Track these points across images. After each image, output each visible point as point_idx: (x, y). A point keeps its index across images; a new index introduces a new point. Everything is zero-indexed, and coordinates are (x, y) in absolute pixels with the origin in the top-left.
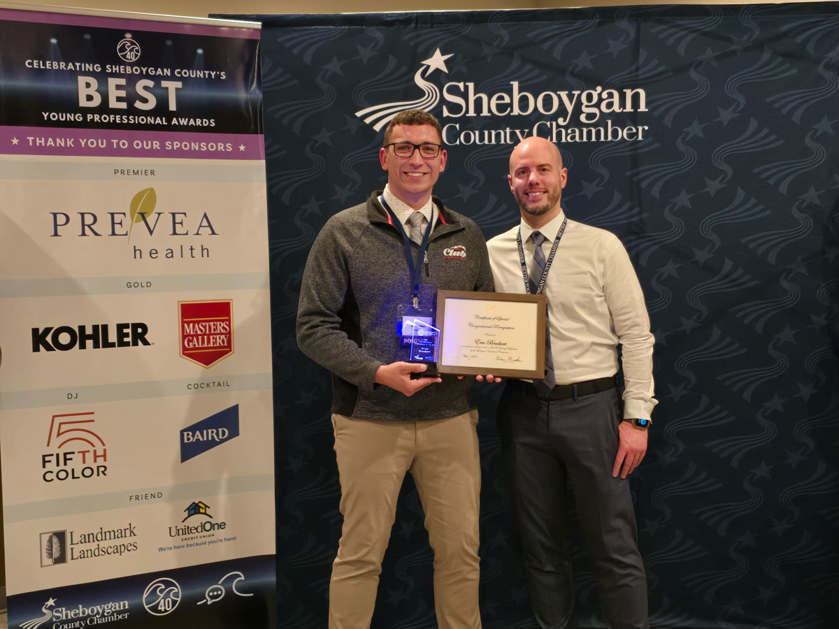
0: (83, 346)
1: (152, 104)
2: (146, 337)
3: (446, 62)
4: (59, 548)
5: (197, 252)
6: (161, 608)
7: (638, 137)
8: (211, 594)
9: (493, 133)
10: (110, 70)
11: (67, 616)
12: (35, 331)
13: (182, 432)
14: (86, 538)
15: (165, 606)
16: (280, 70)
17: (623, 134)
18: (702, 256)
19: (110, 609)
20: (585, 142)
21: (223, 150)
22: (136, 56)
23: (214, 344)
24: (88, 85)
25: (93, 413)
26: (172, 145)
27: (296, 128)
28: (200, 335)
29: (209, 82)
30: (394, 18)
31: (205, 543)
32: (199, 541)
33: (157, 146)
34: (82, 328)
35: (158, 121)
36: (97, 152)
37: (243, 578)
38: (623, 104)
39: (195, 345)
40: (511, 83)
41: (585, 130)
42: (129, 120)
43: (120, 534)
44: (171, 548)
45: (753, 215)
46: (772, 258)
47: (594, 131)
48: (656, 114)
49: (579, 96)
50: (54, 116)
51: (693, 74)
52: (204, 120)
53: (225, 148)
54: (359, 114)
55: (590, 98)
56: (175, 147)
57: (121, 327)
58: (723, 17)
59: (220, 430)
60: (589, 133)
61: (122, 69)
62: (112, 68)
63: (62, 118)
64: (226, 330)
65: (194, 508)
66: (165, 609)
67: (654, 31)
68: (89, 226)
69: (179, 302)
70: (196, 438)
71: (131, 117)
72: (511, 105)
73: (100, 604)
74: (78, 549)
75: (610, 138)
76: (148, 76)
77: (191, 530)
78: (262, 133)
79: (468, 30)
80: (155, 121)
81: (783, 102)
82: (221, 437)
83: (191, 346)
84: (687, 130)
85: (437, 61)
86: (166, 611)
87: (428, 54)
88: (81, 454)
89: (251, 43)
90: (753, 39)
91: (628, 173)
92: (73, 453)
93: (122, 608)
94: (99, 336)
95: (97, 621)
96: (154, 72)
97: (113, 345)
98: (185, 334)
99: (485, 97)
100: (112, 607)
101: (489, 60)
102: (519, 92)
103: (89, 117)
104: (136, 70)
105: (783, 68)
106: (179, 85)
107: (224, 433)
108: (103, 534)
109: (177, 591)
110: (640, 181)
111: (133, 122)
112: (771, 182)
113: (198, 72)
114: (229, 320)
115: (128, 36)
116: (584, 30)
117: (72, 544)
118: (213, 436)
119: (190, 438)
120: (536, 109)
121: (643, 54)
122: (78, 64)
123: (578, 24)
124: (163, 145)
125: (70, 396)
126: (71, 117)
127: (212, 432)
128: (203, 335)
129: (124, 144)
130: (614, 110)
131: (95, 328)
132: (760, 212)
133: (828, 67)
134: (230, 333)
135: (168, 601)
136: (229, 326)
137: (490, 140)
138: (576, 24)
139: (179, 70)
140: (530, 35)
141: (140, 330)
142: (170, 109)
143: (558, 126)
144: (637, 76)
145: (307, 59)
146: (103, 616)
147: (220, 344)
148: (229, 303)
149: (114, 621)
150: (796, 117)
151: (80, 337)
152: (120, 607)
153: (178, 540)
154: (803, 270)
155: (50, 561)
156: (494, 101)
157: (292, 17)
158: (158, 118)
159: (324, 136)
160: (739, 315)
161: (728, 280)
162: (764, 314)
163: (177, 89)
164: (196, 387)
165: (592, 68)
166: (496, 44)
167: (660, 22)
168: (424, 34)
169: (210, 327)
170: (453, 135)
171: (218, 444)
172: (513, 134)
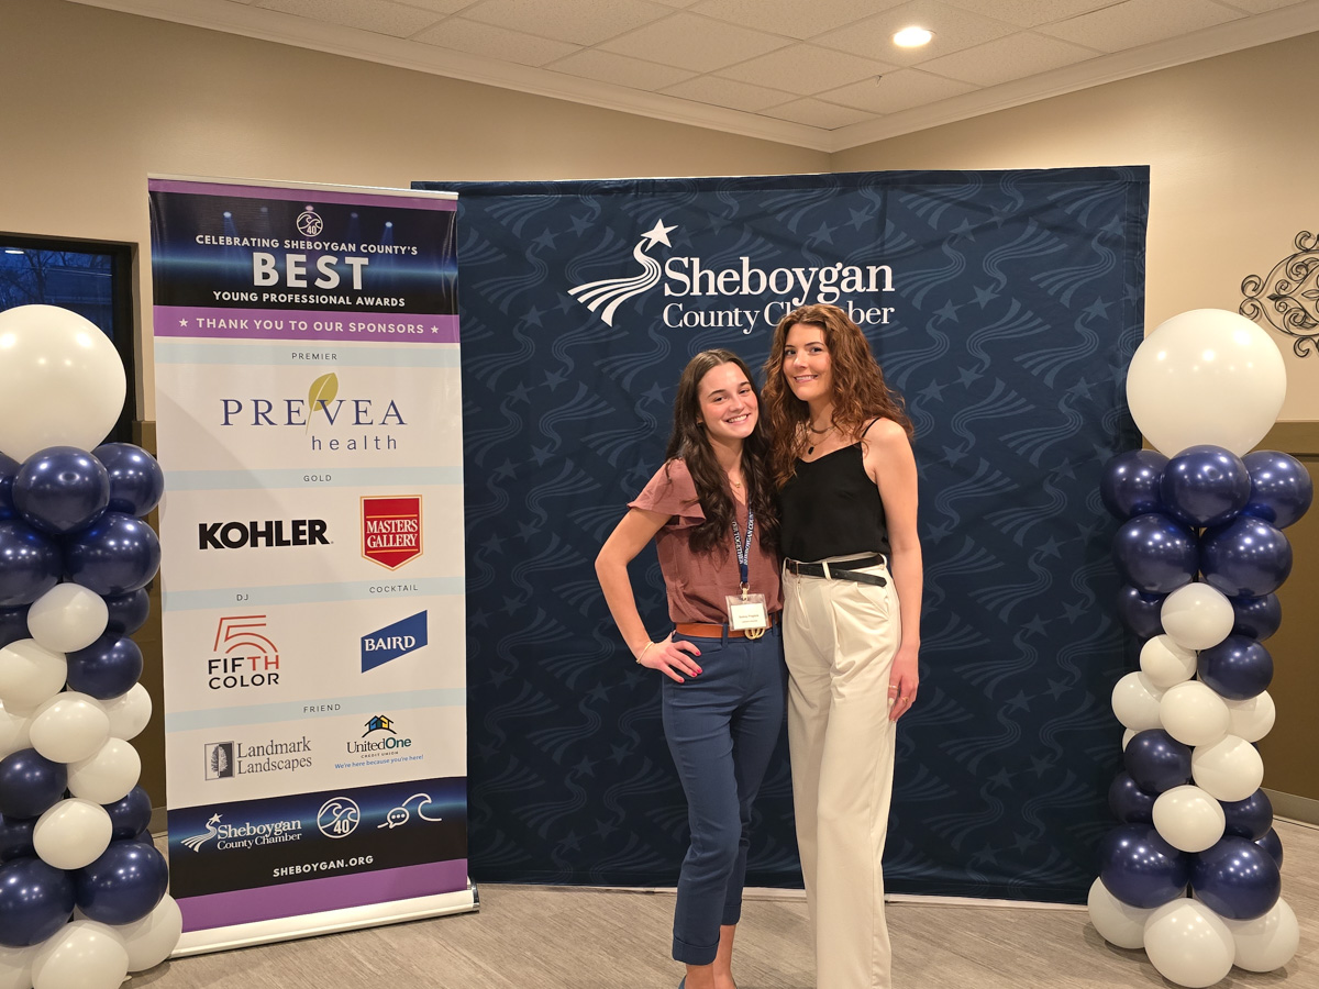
0: (254, 544)
1: (334, 282)
2: (325, 535)
3: (669, 235)
4: (226, 759)
5: (383, 443)
6: (337, 829)
7: (882, 320)
8: (393, 817)
9: (720, 314)
10: (289, 246)
11: (233, 834)
12: (203, 527)
13: (363, 639)
14: (255, 752)
15: (341, 828)
17: (866, 316)
18: (953, 455)
19: (281, 828)
21: (414, 332)
22: (318, 230)
23: (400, 543)
24: (264, 262)
25: (265, 616)
26: (357, 327)
27: (504, 307)
28: (385, 534)
29: (399, 258)
30: (612, 186)
31: (388, 761)
32: (381, 758)
34: (254, 525)
35: (342, 300)
36: (273, 334)
37: (429, 801)
38: (866, 283)
39: (378, 545)
40: (741, 258)
42: (309, 299)
43: (294, 748)
44: (349, 765)
45: (1013, 410)
46: (1034, 459)
48: (904, 294)
49: (817, 273)
50: (227, 296)
51: (946, 248)
52: (393, 300)
53: (416, 329)
54: (572, 292)
55: (828, 275)
56: (360, 329)
57: (296, 524)
58: (981, 184)
59: (406, 638)
61: (301, 245)
62: (290, 243)
63: (236, 297)
64: (414, 528)
65: (376, 722)
67: (902, 200)
68: (263, 414)
69: (361, 498)
70: (378, 646)
71: (311, 297)
72: (740, 283)
74: (246, 762)
76: (330, 252)
77: (372, 746)
78: (457, 314)
79: (693, 199)
80: (338, 300)
81: (1051, 280)
82: (406, 646)
83: (374, 546)
84: (939, 312)
85: (659, 234)
86: (342, 833)
87: (649, 226)
88: (251, 660)
89: (445, 215)
90: (1017, 208)
92: (243, 659)
93: (294, 828)
94: (273, 534)
95: (266, 840)
96: (337, 247)
97: (287, 543)
98: (368, 533)
99: (710, 274)
100: (282, 826)
101: (717, 233)
102: (750, 269)
103: (265, 297)
104: (318, 246)
105: (1050, 243)
106: (365, 261)
107: (410, 641)
108: (274, 748)
109: (356, 813)
111: (313, 301)
112: (1035, 372)
113: (387, 247)
114: (418, 518)
115: (310, 208)
116: (824, 199)
117: (240, 756)
118: (397, 645)
119: (372, 646)
120: (768, 287)
121: (890, 226)
122: (254, 240)
123: (817, 192)
124: (346, 327)
125: (240, 598)
126: (244, 297)
127: (397, 640)
128: (388, 534)
129: (303, 326)
130: (855, 290)
131: (269, 524)
132: (1021, 407)
133: (1102, 241)
134: (418, 532)
135: (345, 823)
136: (418, 524)
137: (716, 322)
138: (814, 193)
139: (365, 245)
140: (762, 205)
141: (318, 528)
142: (355, 288)
143: (793, 307)
144: (883, 251)
145: (517, 230)
146: (272, 835)
147: (407, 544)
148: (418, 499)
149: (285, 842)
150: (1065, 299)
151: (251, 535)
152: (291, 827)
153: (357, 757)
154: (1071, 474)
155: (216, 774)
156: (721, 279)
157: (501, 184)
158: (341, 298)
159: (535, 317)
160: (995, 524)
161: (982, 483)
162: (1023, 523)
163: (362, 266)
164: (379, 590)
165: (831, 242)
166: (724, 214)
167: (909, 190)
168: (645, 203)
169: (396, 525)
170: (676, 316)
171: (404, 653)
172: (742, 316)
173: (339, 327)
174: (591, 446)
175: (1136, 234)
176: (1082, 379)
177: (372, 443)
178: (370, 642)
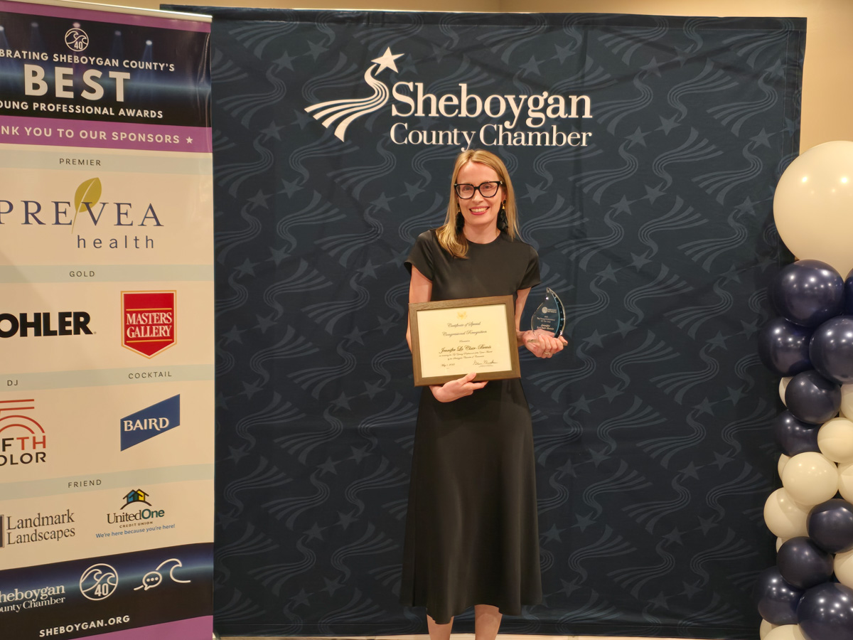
0: (24, 334)
1: (99, 94)
2: (88, 326)
3: (397, 62)
5: (142, 243)
6: (98, 593)
7: (581, 143)
8: (148, 580)
9: (441, 133)
10: (57, 60)
13: (122, 421)
14: (23, 524)
15: (101, 591)
16: (230, 63)
17: (568, 139)
18: (639, 261)
19: (47, 593)
20: (530, 146)
21: (170, 142)
22: (84, 45)
23: (156, 334)
24: (35, 74)
25: (33, 400)
26: (119, 136)
27: (245, 122)
28: (142, 325)
29: (158, 74)
30: (345, 16)
31: (143, 530)
32: (138, 528)
33: (104, 136)
34: (24, 316)
35: (105, 111)
36: (42, 141)
37: (180, 565)
38: (568, 110)
39: (137, 335)
40: (460, 85)
41: (531, 134)
42: (75, 109)
43: (59, 520)
44: (109, 535)
45: (690, 222)
46: (707, 266)
47: (539, 135)
48: (600, 121)
49: (526, 101)
51: (637, 83)
52: (152, 112)
53: (172, 140)
54: (308, 110)
55: (536, 102)
56: (122, 138)
57: (63, 316)
58: (668, 28)
59: (161, 419)
60: (535, 138)
61: (69, 59)
62: (59, 57)
63: (8, 105)
64: (169, 321)
65: (133, 496)
66: (102, 594)
67: (601, 39)
68: (33, 214)
69: (122, 292)
70: (136, 426)
71: (77, 107)
72: (459, 107)
73: (36, 589)
74: (15, 534)
75: (554, 143)
76: (95, 67)
77: (129, 517)
78: (210, 126)
79: (419, 30)
80: (102, 111)
81: (724, 112)
82: (161, 427)
83: (133, 336)
84: (629, 137)
85: (387, 60)
86: (102, 596)
87: (379, 53)
88: (20, 441)
89: (200, 36)
90: (697, 50)
91: (571, 179)
92: (12, 439)
93: (58, 593)
94: (41, 325)
95: (33, 605)
96: (102, 62)
97: (54, 333)
98: (128, 324)
99: (433, 98)
100: (48, 591)
101: (439, 61)
102: (468, 94)
103: (35, 105)
104: (84, 60)
105: (724, 80)
106: (127, 75)
107: (164, 423)
108: (41, 520)
109: (115, 577)
110: (581, 187)
111: (80, 111)
112: (709, 191)
113: (147, 63)
114: (172, 311)
115: (77, 25)
116: (534, 35)
117: (9, 529)
118: (153, 426)
119: (131, 427)
120: (483, 112)
121: (589, 61)
122: (24, 52)
123: (527, 29)
124: (109, 136)
125: (10, 383)
126: (16, 105)
127: (153, 421)
128: (145, 326)
129: (70, 133)
130: (559, 116)
131: (37, 316)
132: (697, 220)
133: (767, 81)
134: (172, 324)
135: (105, 586)
136: (172, 317)
137: (437, 140)
138: (526, 29)
139: (128, 61)
140: (480, 38)
141: (82, 319)
142: (118, 100)
143: (505, 129)
144: (583, 83)
145: (258, 52)
146: (39, 600)
147: (162, 334)
148: (173, 294)
149: (50, 605)
150: (735, 129)
151: (21, 325)
152: (56, 592)
153: (116, 527)
154: (737, 279)
156: (442, 102)
157: (244, 10)
158: (105, 109)
159: (274, 131)
160: (673, 320)
161: (663, 286)
162: (697, 320)
163: (125, 80)
164: (137, 376)
165: (539, 73)
166: (446, 45)
167: (607, 30)
168: (376, 33)
169: (153, 317)
170: (401, 134)
171: (158, 433)
172: (460, 136)
173: (103, 135)
174: (324, 248)
175: (795, 76)
176: (748, 198)
177: (131, 242)
178: (129, 423)
